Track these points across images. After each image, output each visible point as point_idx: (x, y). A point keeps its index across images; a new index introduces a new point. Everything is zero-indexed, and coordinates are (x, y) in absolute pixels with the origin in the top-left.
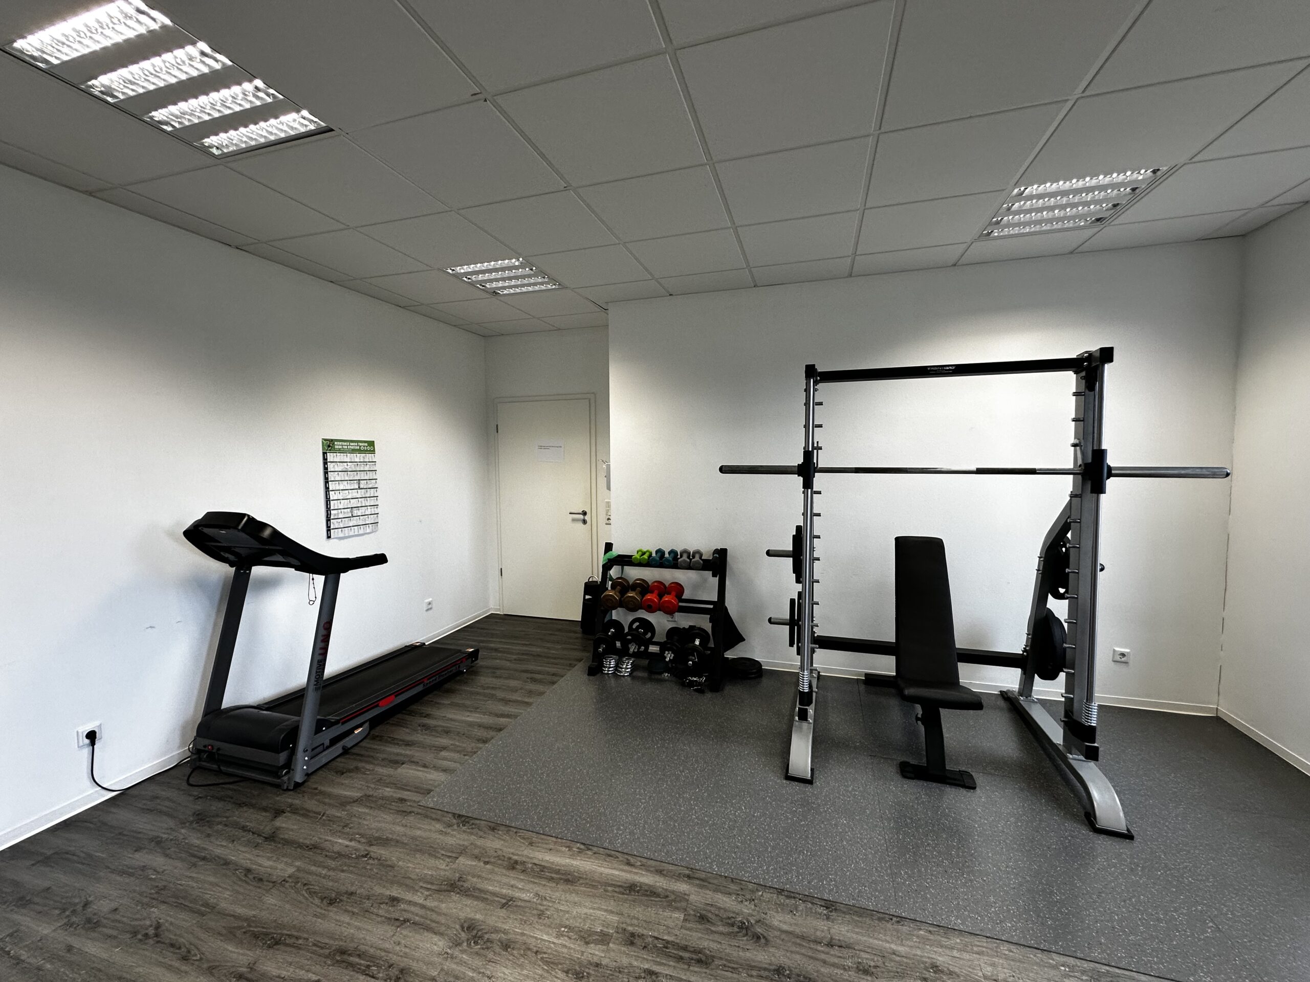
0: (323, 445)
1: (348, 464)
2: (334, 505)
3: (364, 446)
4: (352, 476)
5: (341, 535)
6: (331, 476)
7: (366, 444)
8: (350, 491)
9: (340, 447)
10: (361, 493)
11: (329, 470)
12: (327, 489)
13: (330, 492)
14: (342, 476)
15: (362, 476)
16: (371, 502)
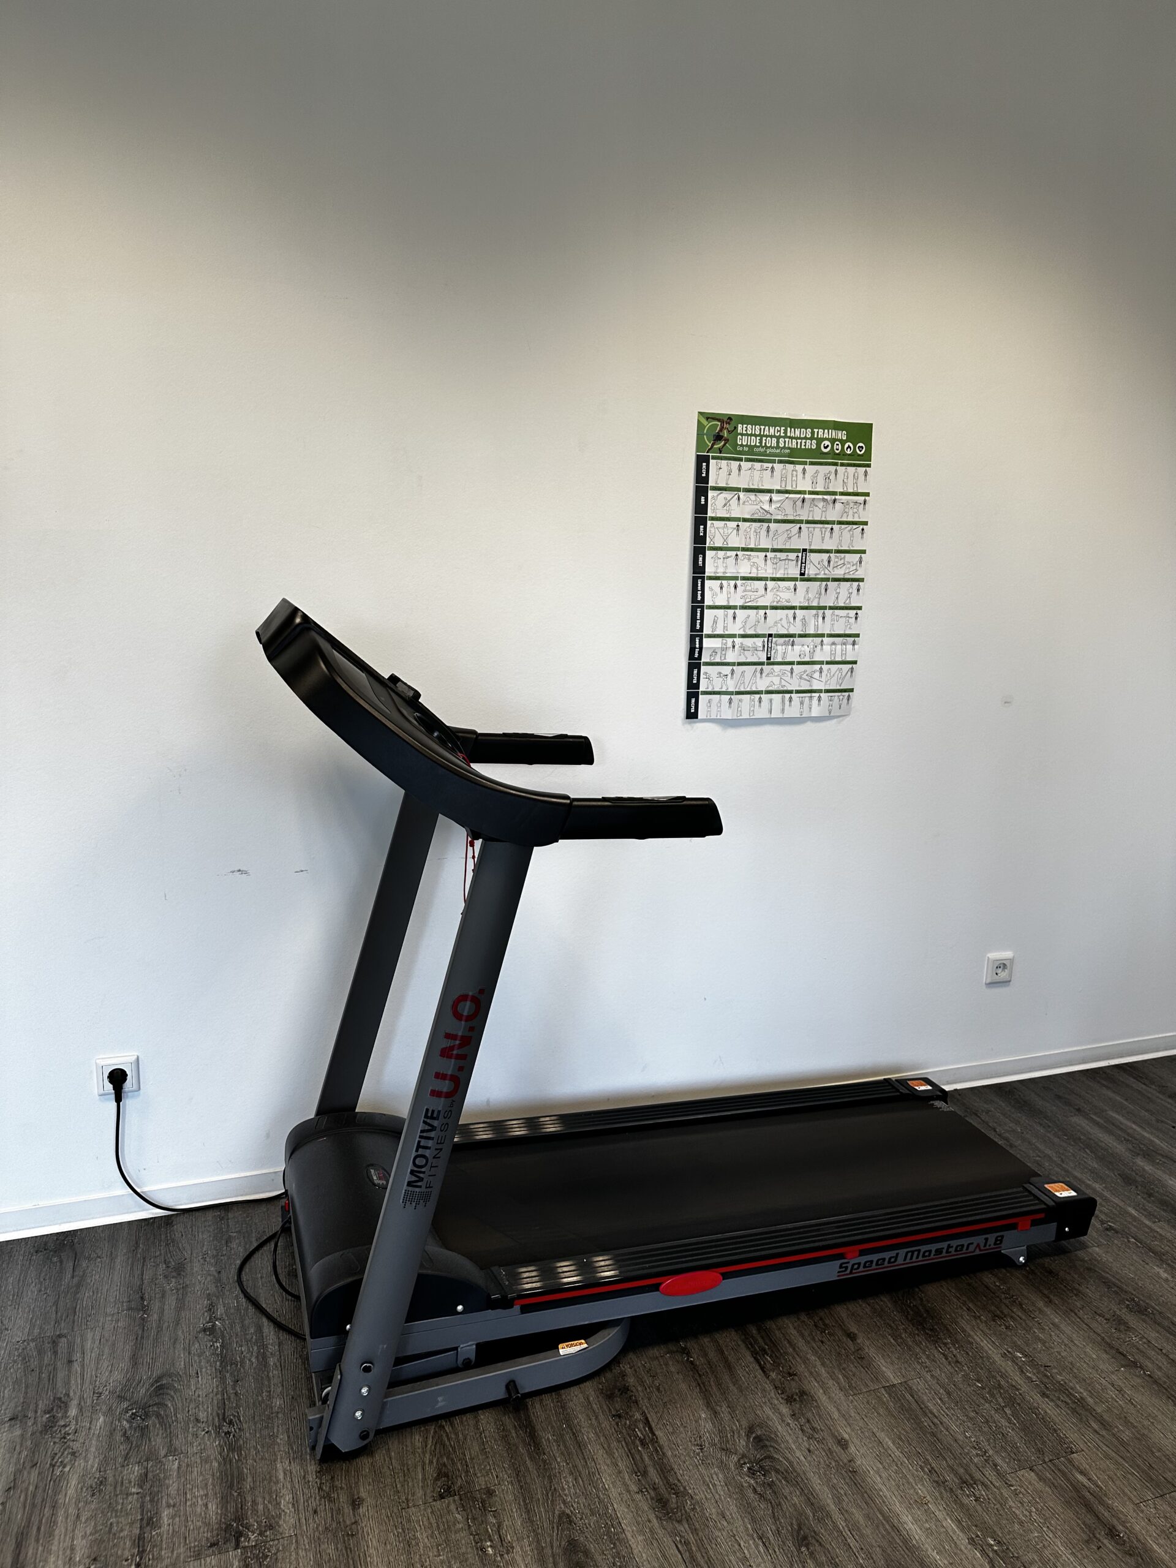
0: (700, 435)
1: (775, 497)
2: (715, 622)
3: (833, 441)
4: (782, 535)
5: (728, 714)
6: (715, 533)
7: (842, 435)
8: (770, 584)
9: (754, 441)
10: (804, 593)
11: (710, 514)
12: (698, 572)
13: (707, 583)
14: (753, 535)
15: (816, 538)
16: (838, 623)
